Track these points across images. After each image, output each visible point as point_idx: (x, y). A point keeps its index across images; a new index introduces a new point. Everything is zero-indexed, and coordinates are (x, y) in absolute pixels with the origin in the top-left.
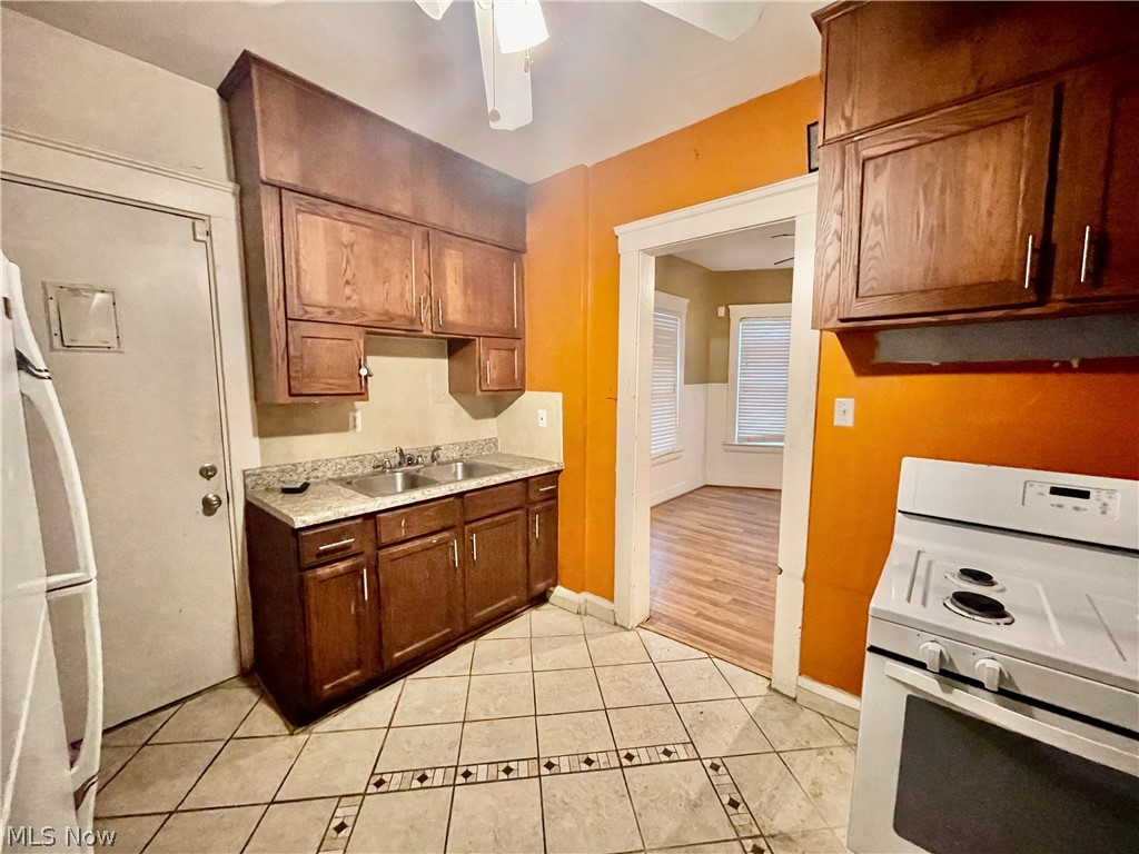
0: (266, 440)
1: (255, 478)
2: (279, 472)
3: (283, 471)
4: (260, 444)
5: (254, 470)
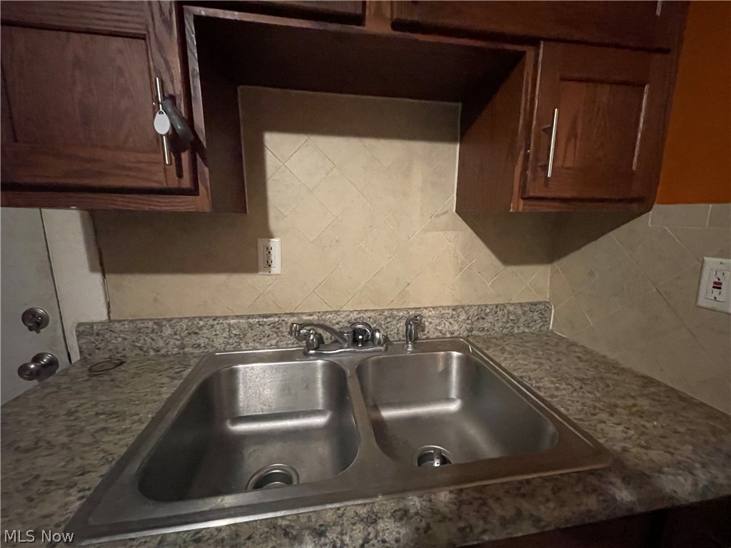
0: (113, 278)
2: (134, 332)
4: (104, 283)
5: (92, 325)
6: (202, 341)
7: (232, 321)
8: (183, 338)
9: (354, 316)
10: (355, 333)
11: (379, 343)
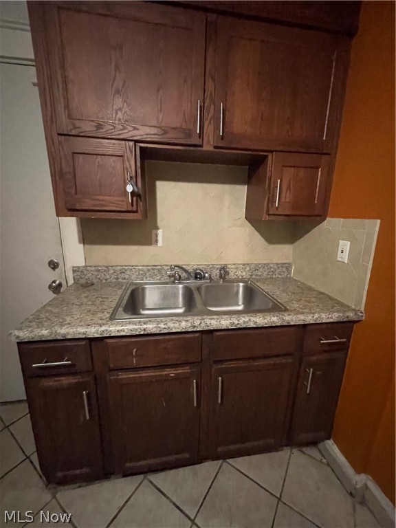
0: (87, 246)
1: (79, 273)
2: (97, 271)
3: (99, 271)
4: (84, 249)
5: (79, 267)
6: (127, 277)
7: (140, 268)
8: (118, 275)
9: (195, 267)
10: (196, 274)
11: (207, 279)
